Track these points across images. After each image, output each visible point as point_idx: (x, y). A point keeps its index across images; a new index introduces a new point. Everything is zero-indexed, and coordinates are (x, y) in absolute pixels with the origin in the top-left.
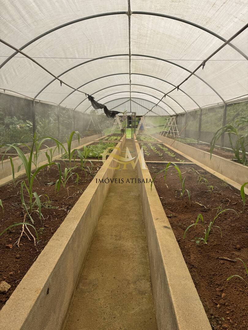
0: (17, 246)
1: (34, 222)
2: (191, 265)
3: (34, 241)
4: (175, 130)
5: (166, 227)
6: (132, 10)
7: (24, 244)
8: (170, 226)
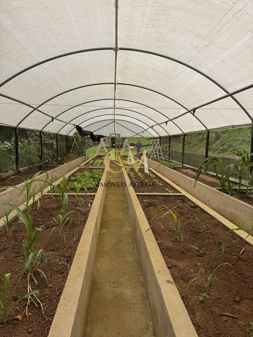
0: (26, 316)
1: (38, 283)
2: (197, 326)
3: (41, 306)
4: (160, 152)
5: (169, 282)
6: (119, 46)
7: (32, 312)
8: (172, 280)
